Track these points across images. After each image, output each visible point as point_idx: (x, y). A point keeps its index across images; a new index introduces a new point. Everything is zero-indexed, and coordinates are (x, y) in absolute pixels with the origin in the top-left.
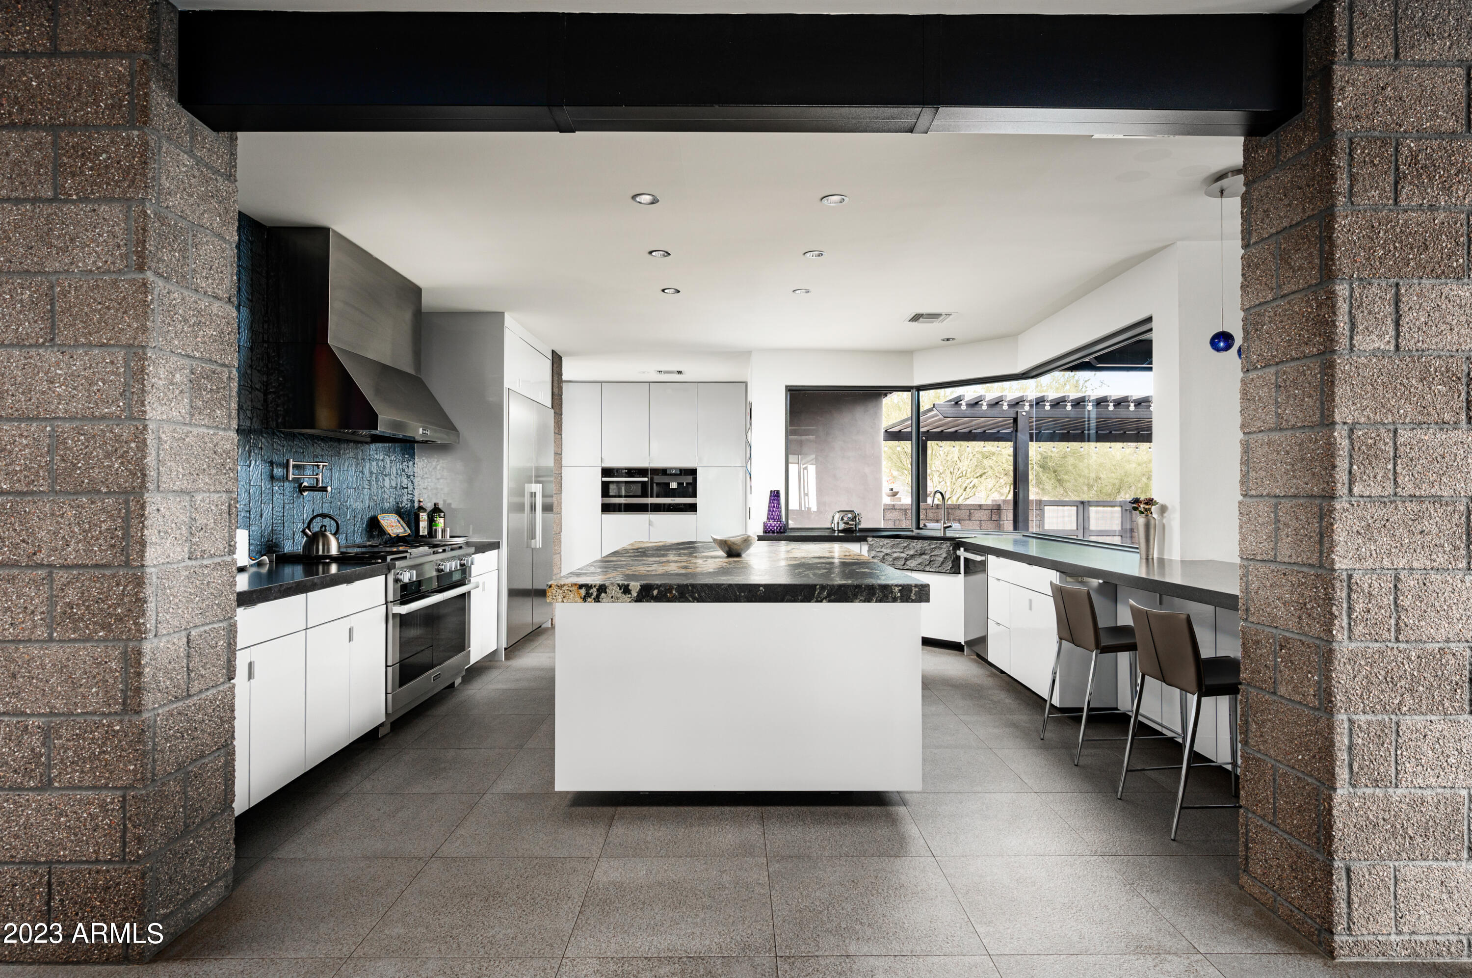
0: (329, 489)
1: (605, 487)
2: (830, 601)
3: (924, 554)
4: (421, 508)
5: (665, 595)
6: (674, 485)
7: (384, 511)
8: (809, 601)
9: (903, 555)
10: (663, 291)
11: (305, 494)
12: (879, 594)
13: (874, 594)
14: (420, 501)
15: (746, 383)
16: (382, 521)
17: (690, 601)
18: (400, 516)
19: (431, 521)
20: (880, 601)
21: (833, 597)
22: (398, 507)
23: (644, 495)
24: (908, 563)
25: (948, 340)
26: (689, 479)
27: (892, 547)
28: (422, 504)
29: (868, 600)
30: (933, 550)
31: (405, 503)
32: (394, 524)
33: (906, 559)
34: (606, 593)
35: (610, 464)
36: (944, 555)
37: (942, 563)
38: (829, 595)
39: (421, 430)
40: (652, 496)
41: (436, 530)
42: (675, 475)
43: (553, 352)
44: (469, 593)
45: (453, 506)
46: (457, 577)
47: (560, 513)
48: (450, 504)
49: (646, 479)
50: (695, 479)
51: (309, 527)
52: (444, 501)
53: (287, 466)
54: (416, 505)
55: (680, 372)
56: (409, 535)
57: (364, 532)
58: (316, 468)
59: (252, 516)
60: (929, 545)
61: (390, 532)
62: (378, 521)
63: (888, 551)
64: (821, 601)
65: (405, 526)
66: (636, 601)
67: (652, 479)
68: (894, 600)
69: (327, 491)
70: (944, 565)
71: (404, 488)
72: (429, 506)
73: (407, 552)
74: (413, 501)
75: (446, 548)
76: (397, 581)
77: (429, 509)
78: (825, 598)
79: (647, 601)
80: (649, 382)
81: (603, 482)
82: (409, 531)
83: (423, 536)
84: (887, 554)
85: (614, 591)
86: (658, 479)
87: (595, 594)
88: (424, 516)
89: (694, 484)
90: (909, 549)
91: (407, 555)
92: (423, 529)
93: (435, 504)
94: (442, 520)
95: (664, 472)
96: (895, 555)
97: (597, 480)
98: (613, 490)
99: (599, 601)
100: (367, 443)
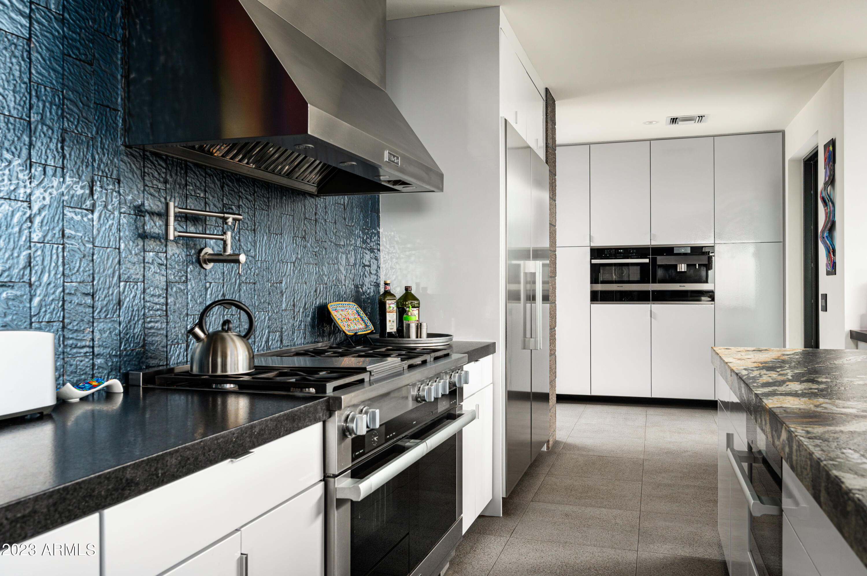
0: (242, 258)
1: (595, 270)
4: (387, 293)
6: (682, 268)
7: (340, 298)
11: (209, 266)
14: (386, 284)
15: (783, 133)
16: (333, 313)
18: (360, 306)
19: (402, 312)
22: (357, 292)
23: (644, 280)
26: (702, 260)
28: (388, 288)
31: (368, 288)
32: (351, 317)
35: (601, 242)
39: (386, 153)
40: (654, 282)
41: (408, 326)
42: (685, 254)
43: (547, 90)
44: (460, 432)
45: (429, 292)
46: (443, 407)
47: (555, 303)
48: (425, 289)
49: (647, 261)
50: (709, 260)
51: (200, 325)
52: (418, 284)
53: (164, 215)
54: (382, 291)
56: (372, 333)
57: (309, 329)
58: (220, 221)
59: (99, 305)
61: (345, 329)
62: (329, 313)
65: (366, 319)
67: (654, 260)
69: (238, 261)
71: (365, 266)
72: (398, 292)
73: (363, 370)
74: (377, 285)
75: (427, 357)
76: (344, 432)
77: (398, 296)
80: (650, 140)
81: (593, 266)
82: (371, 327)
83: (390, 335)
86: (661, 260)
88: (391, 306)
89: (708, 266)
91: (365, 376)
92: (391, 326)
93: (407, 289)
94: (415, 311)
95: (668, 251)
97: (585, 263)
98: (604, 274)
100: (311, 195)
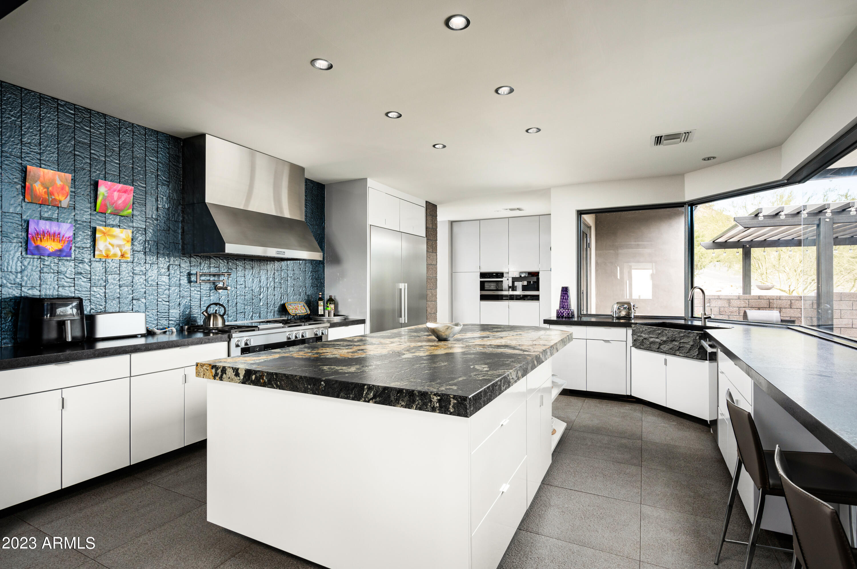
2: (375, 403)
3: (674, 340)
4: (320, 299)
5: (259, 381)
6: (525, 283)
8: (359, 400)
9: (657, 340)
10: (434, 146)
11: (220, 291)
12: (418, 401)
13: (414, 402)
16: (288, 307)
17: (274, 388)
18: (307, 303)
20: (420, 409)
21: (378, 399)
24: (662, 347)
25: (709, 159)
26: (535, 279)
27: (650, 333)
29: (408, 406)
30: (681, 338)
32: (299, 308)
33: (660, 344)
34: (226, 374)
35: (486, 269)
36: (691, 343)
37: (690, 350)
38: (375, 397)
43: (427, 202)
50: (538, 279)
51: (206, 311)
53: (197, 275)
55: (519, 209)
57: (276, 313)
59: (171, 305)
60: (679, 333)
61: (292, 313)
63: (646, 336)
64: (368, 402)
65: (308, 309)
66: (242, 383)
68: (433, 410)
70: (692, 352)
76: (237, 345)
78: (372, 399)
79: (249, 384)
80: (508, 218)
81: (481, 282)
82: (309, 312)
83: (320, 315)
84: (645, 339)
85: (230, 373)
87: (220, 374)
88: (321, 303)
89: (537, 282)
90: (663, 336)
92: (321, 311)
93: (330, 296)
94: (332, 306)
96: (652, 340)
97: (478, 280)
98: (487, 286)
99: (222, 380)
